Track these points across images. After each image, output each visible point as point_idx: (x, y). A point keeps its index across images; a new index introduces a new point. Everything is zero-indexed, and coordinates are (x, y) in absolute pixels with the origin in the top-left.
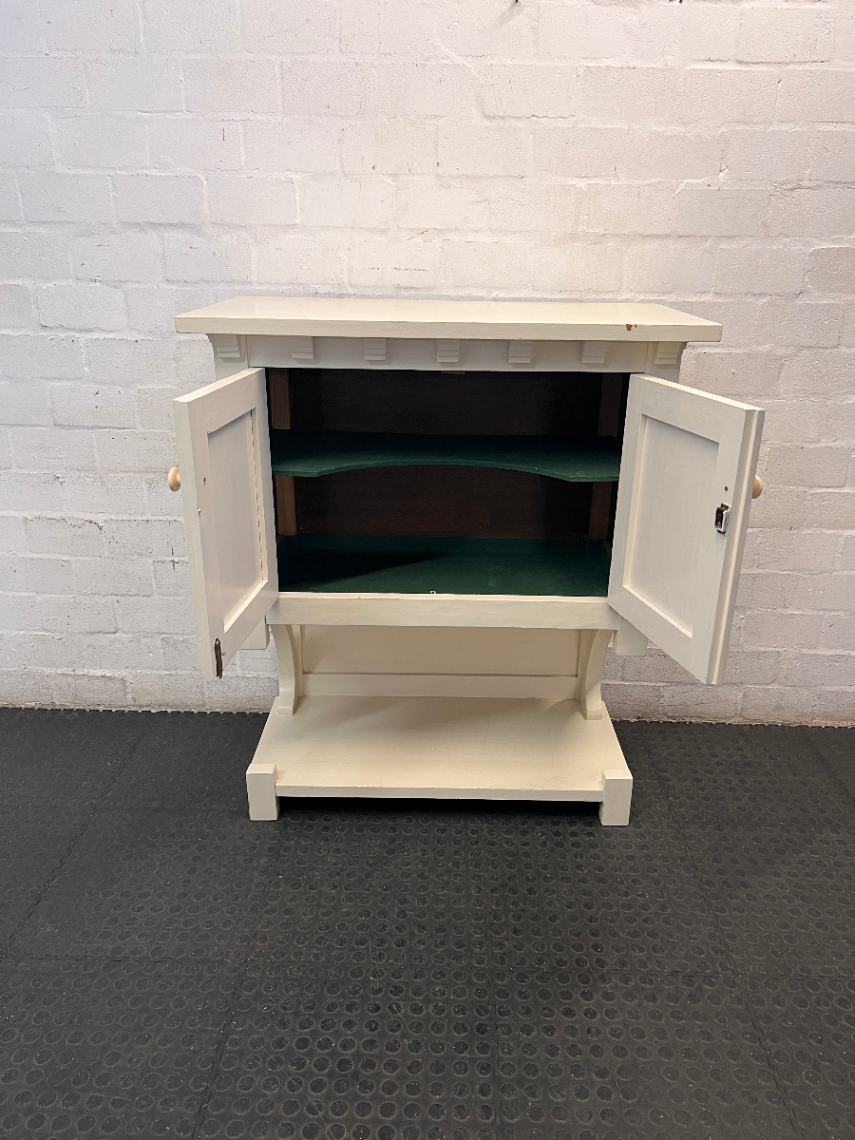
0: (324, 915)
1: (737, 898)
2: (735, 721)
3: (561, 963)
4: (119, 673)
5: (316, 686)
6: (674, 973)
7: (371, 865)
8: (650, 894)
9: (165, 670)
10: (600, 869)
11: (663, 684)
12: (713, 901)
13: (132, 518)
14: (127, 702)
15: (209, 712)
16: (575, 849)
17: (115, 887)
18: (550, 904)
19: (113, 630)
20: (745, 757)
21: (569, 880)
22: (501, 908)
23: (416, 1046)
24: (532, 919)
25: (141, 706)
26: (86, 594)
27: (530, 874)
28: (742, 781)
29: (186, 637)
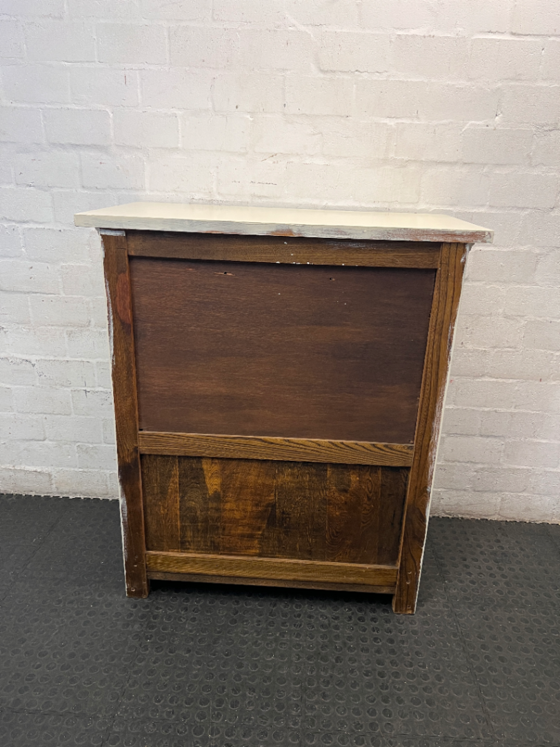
0: (178, 676)
1: (496, 671)
2: (495, 518)
3: (358, 726)
4: (45, 469)
6: (446, 739)
7: (219, 632)
8: (429, 666)
9: (80, 468)
10: (391, 641)
11: (444, 490)
12: (477, 673)
13: (56, 359)
14: (52, 490)
15: (110, 499)
16: (373, 623)
17: (22, 646)
18: (352, 671)
19: (42, 438)
20: (503, 548)
21: (367, 650)
22: (314, 673)
24: (337, 685)
25: (61, 493)
26: (22, 412)
27: (339, 643)
28: (500, 568)
29: (95, 445)
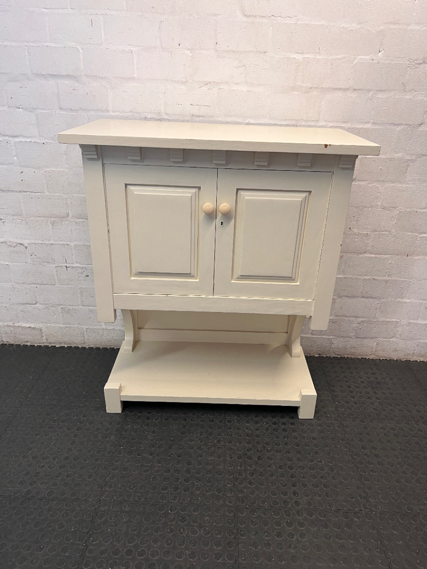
0: (145, 471)
1: (372, 464)
2: (371, 357)
3: (275, 503)
4: (38, 326)
5: (145, 335)
6: (338, 511)
7: (172, 441)
8: (325, 461)
9: (63, 324)
10: (298, 445)
11: (334, 337)
12: (359, 466)
13: (43, 242)
14: (43, 341)
15: (87, 347)
16: (284, 432)
17: (30, 452)
18: (269, 466)
19: (34, 303)
20: (377, 378)
21: (280, 451)
22: (243, 468)
23: (193, 555)
24: (260, 475)
25: (50, 343)
26: (19, 283)
27: (259, 447)
28: (375, 393)
29: (74, 307)
